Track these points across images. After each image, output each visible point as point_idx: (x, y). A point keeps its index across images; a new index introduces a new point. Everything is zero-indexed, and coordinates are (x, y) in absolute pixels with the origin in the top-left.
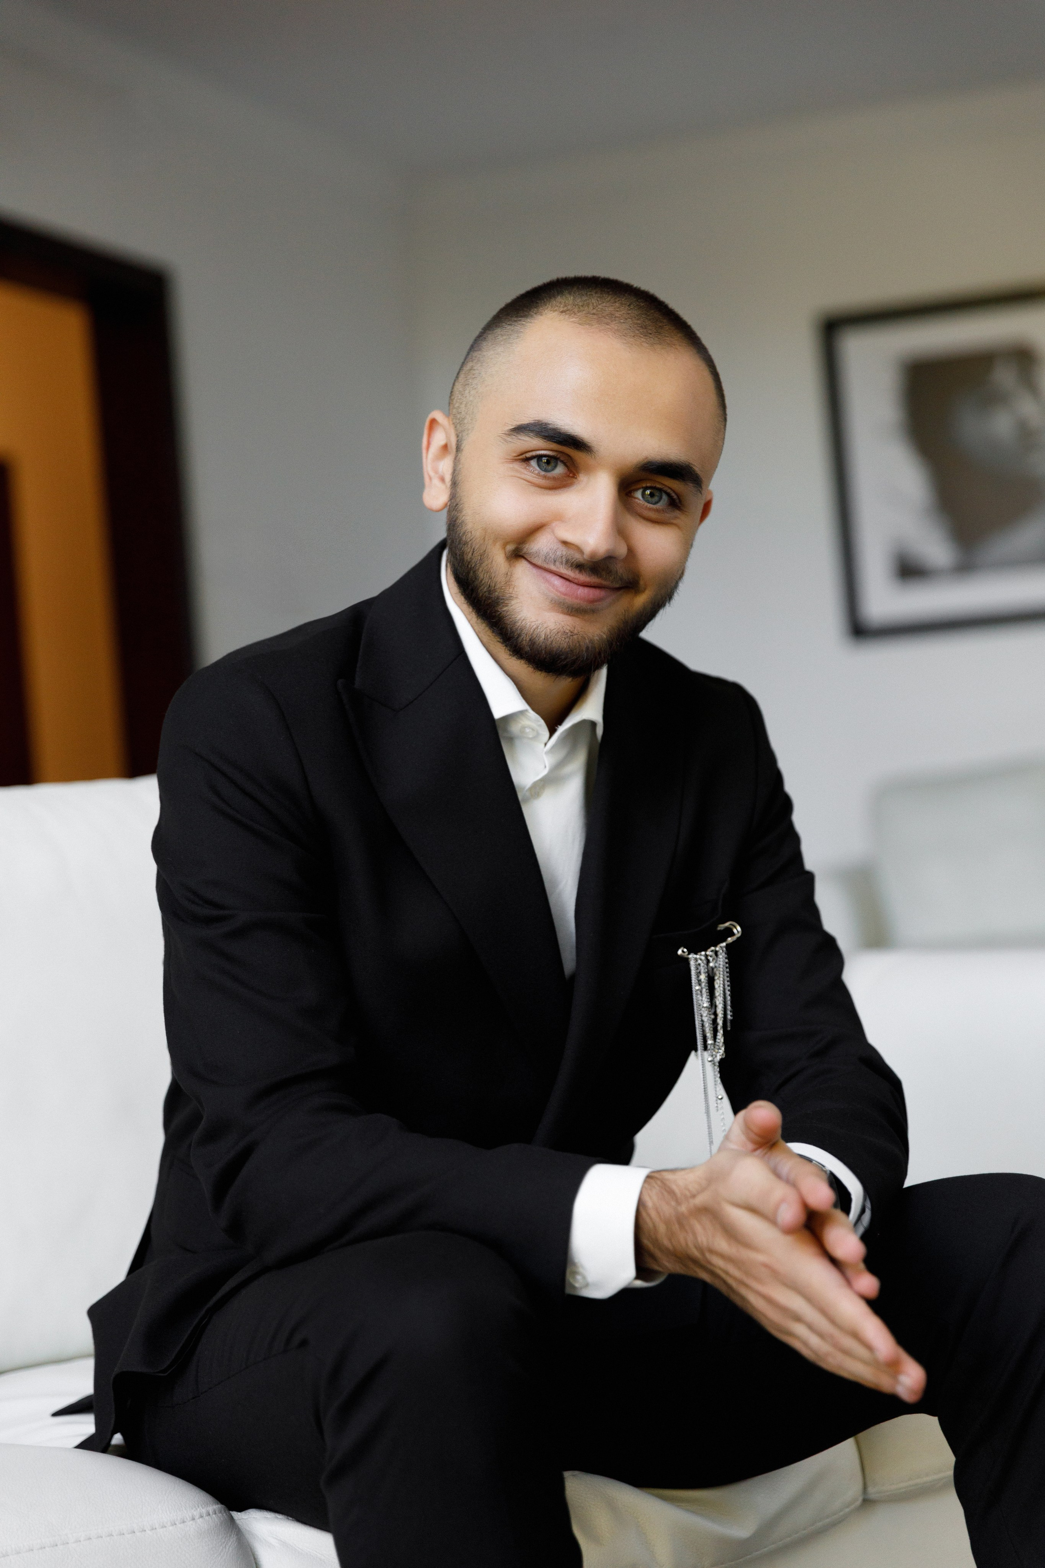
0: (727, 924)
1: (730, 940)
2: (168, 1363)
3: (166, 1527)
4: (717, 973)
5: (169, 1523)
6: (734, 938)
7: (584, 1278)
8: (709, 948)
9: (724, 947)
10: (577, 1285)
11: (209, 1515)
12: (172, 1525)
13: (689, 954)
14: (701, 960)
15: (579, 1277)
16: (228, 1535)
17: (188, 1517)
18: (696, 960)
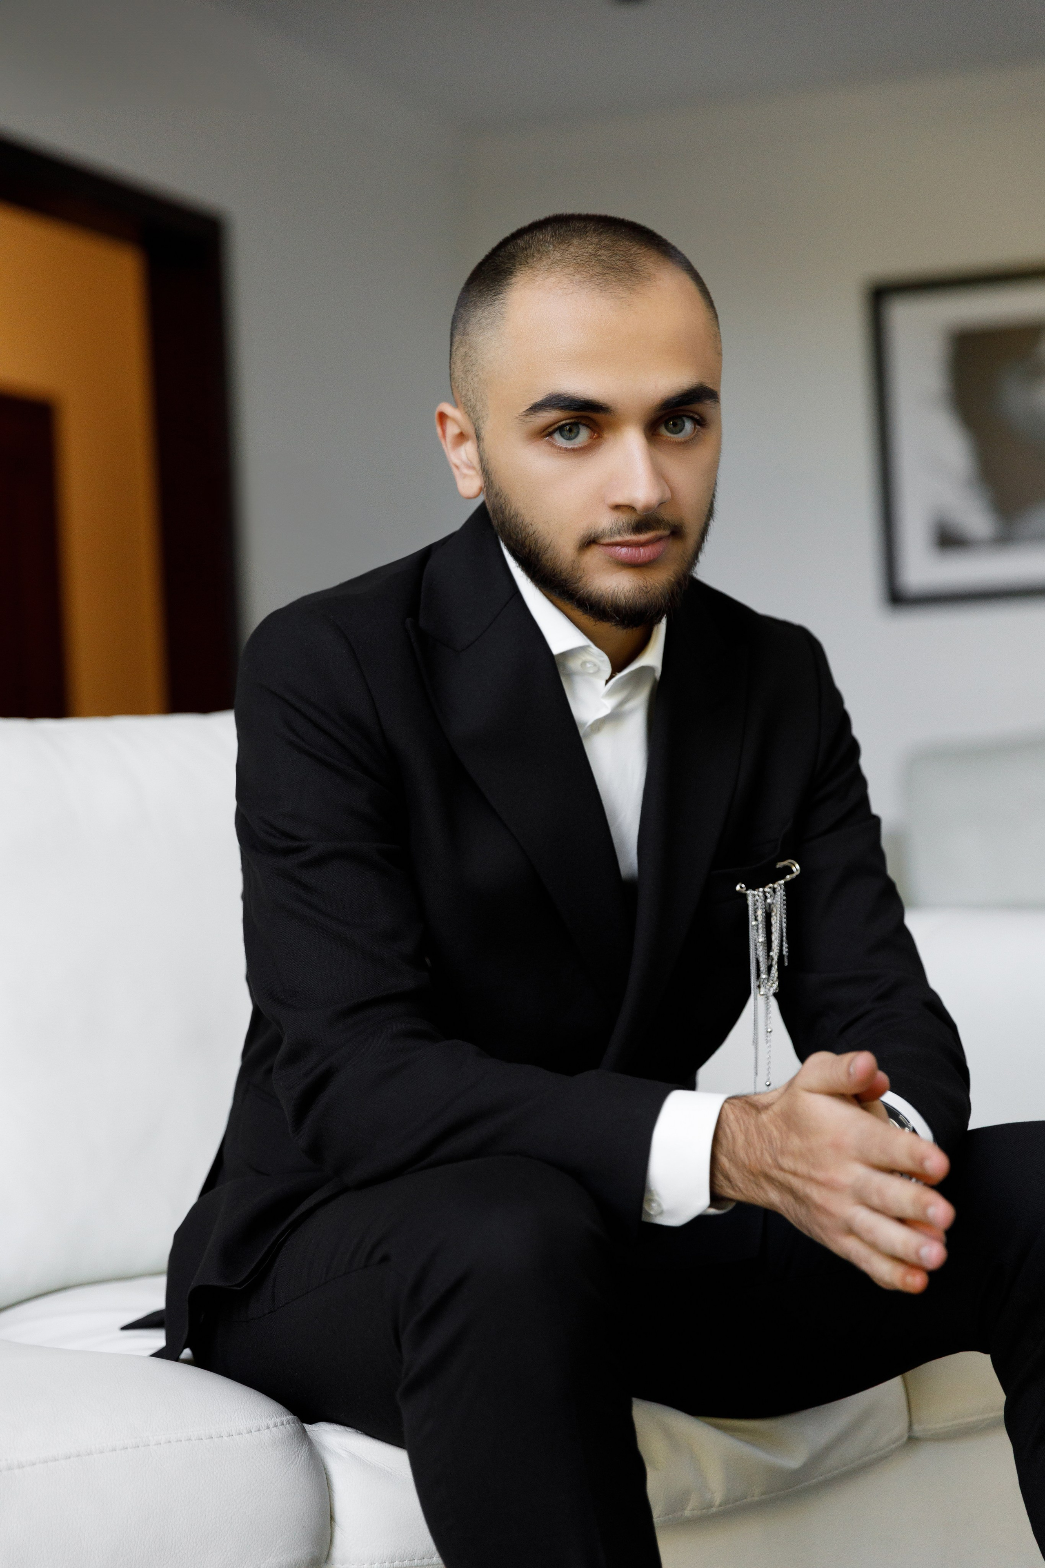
0: (785, 863)
1: (788, 877)
2: (244, 1277)
3: (242, 1434)
4: (775, 909)
5: (245, 1431)
6: (794, 875)
7: (659, 1205)
8: (768, 884)
9: (782, 884)
10: (652, 1213)
11: (283, 1424)
12: (248, 1433)
13: (747, 890)
14: (759, 896)
15: (654, 1205)
16: (301, 1445)
17: (263, 1425)
18: (754, 896)
